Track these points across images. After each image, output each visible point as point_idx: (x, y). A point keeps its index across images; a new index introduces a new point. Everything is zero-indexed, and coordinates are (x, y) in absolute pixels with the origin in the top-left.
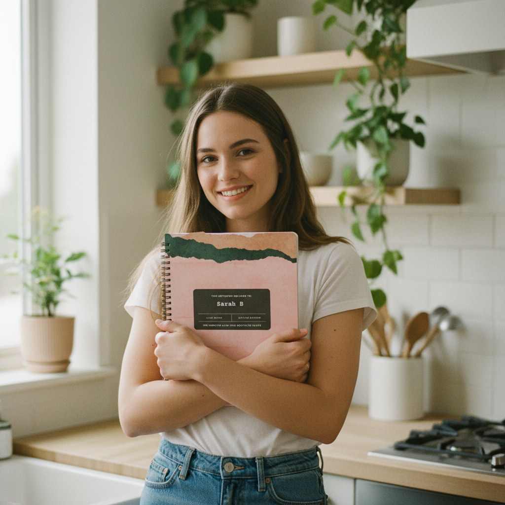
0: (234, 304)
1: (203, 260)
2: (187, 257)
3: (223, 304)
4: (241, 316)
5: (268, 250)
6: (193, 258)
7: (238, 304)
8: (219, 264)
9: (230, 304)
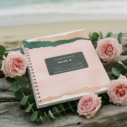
0: (67, 61)
1: (46, 47)
2: (38, 47)
3: (61, 62)
4: (72, 65)
5: (75, 38)
6: (41, 47)
7: (68, 60)
8: (54, 47)
9: (65, 61)
